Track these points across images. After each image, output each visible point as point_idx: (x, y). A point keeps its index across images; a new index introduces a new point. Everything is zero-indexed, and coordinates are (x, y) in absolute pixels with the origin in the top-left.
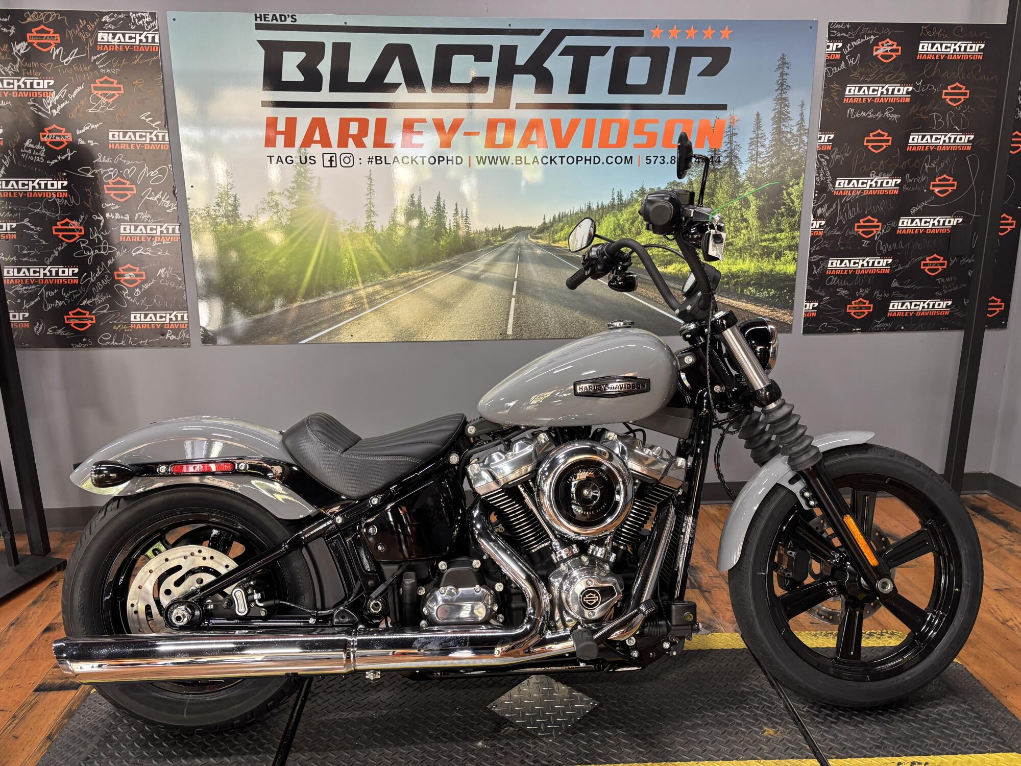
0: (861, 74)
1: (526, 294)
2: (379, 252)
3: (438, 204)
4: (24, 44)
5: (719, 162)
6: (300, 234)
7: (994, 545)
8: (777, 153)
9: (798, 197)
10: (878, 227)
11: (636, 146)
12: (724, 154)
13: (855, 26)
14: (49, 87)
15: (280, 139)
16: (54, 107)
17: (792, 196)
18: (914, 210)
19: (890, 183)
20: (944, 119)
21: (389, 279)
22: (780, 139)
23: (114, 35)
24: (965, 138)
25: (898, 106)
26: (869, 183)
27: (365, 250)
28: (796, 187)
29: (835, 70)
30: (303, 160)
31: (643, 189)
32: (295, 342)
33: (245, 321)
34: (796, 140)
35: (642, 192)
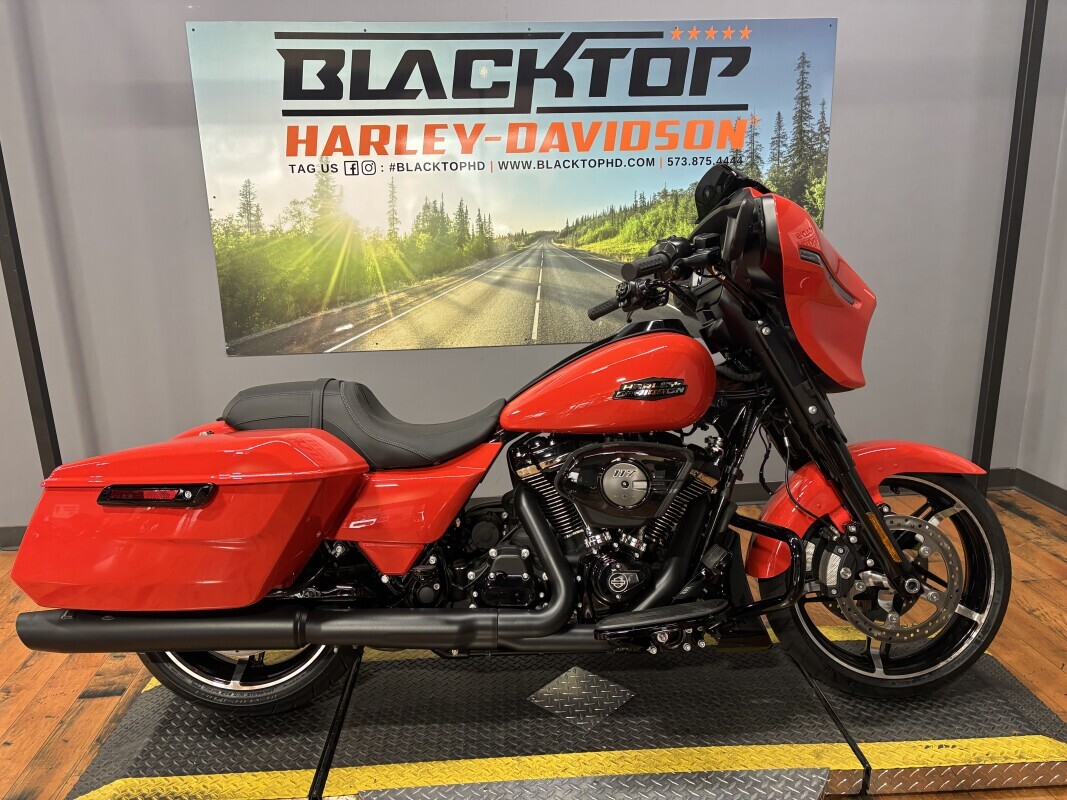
1: (551, 298)
2: (403, 259)
3: (461, 210)
5: (741, 162)
6: (323, 243)
7: (1021, 540)
8: (799, 152)
9: (821, 196)
11: (658, 148)
12: (746, 155)
15: (302, 148)
17: (815, 195)
21: (413, 286)
22: (801, 138)
27: (389, 258)
28: (819, 186)
30: (325, 169)
31: (665, 191)
32: (321, 351)
33: (270, 331)
34: (817, 139)
35: (665, 194)
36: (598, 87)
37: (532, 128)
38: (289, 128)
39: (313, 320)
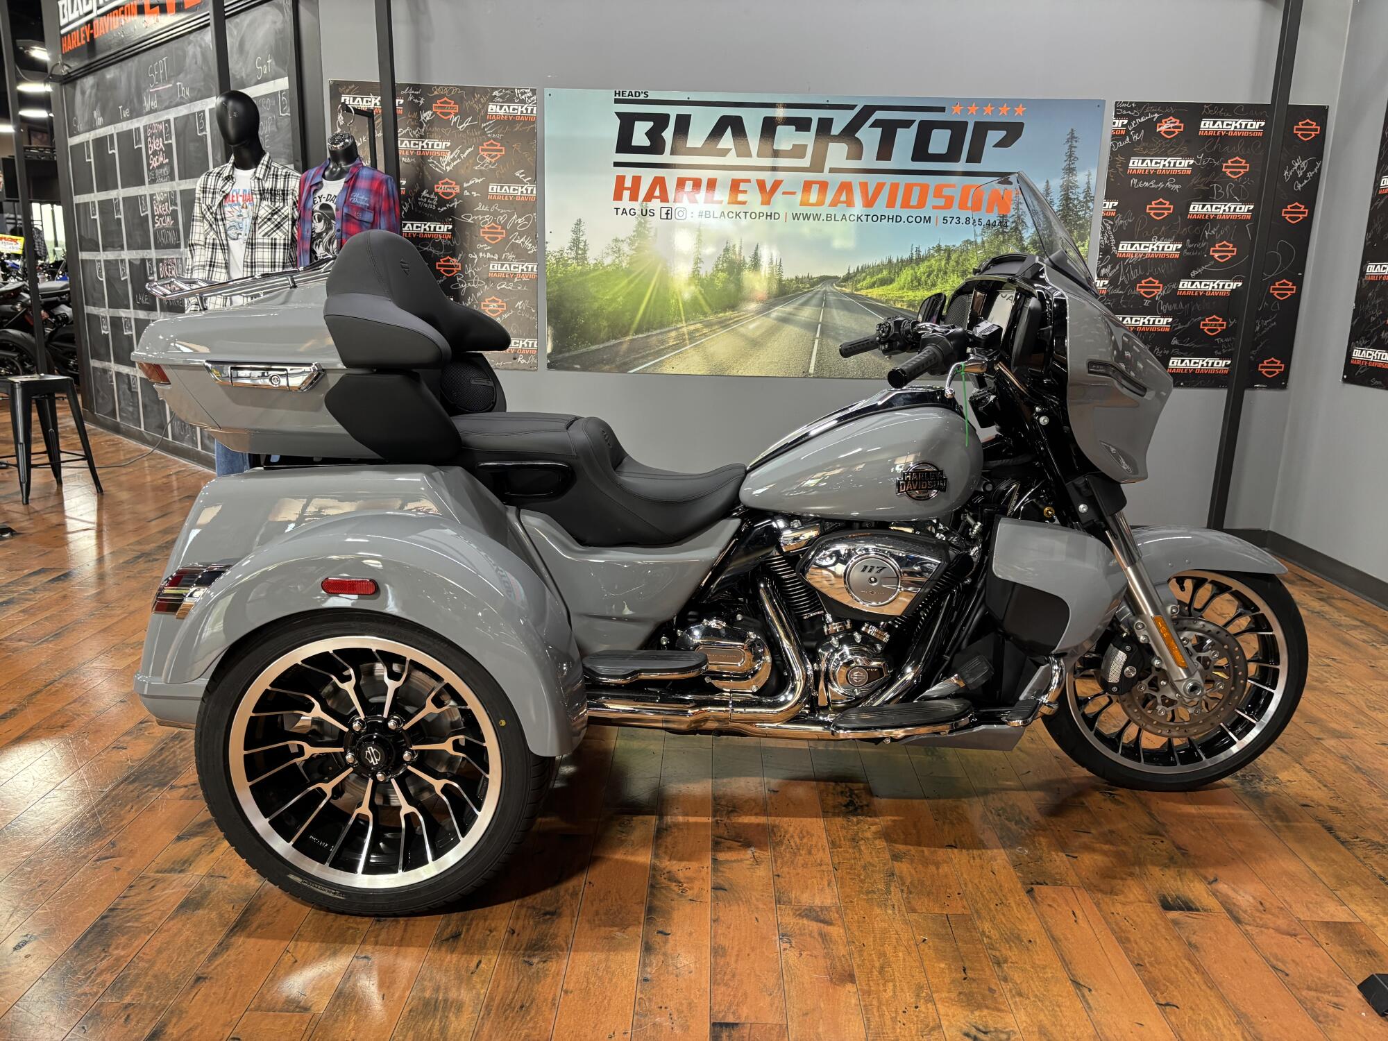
0: (1145, 148)
1: (829, 336)
2: (702, 296)
3: (756, 254)
4: (430, 113)
5: (1007, 226)
6: (636, 277)
8: (1064, 217)
10: (1159, 287)
12: (1011, 220)
13: (1140, 105)
14: (446, 148)
15: (626, 194)
16: (448, 164)
18: (1194, 273)
19: (1171, 248)
20: (1224, 190)
21: (708, 318)
22: (1067, 205)
23: (501, 107)
24: (1245, 208)
25: (1179, 178)
26: (1151, 247)
29: (1120, 144)
30: (644, 213)
31: (939, 246)
32: (625, 371)
33: (585, 350)
34: (1083, 206)
35: (939, 249)
36: (885, 151)
37: (823, 186)
38: (618, 176)
39: (621, 343)
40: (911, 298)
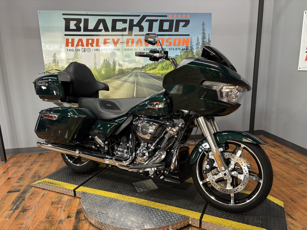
1: (139, 85)
2: (98, 75)
3: (114, 61)
5: (188, 49)
12: (190, 47)
15: (70, 45)
22: (204, 43)
30: (76, 50)
36: (150, 29)
37: (133, 40)
38: (66, 39)
40: (162, 73)
